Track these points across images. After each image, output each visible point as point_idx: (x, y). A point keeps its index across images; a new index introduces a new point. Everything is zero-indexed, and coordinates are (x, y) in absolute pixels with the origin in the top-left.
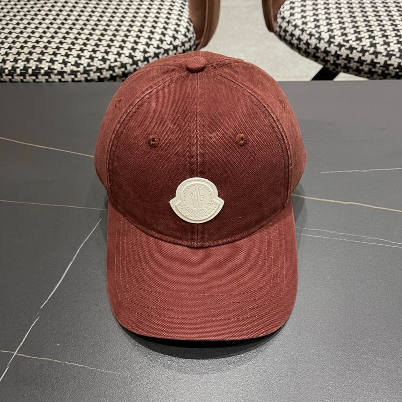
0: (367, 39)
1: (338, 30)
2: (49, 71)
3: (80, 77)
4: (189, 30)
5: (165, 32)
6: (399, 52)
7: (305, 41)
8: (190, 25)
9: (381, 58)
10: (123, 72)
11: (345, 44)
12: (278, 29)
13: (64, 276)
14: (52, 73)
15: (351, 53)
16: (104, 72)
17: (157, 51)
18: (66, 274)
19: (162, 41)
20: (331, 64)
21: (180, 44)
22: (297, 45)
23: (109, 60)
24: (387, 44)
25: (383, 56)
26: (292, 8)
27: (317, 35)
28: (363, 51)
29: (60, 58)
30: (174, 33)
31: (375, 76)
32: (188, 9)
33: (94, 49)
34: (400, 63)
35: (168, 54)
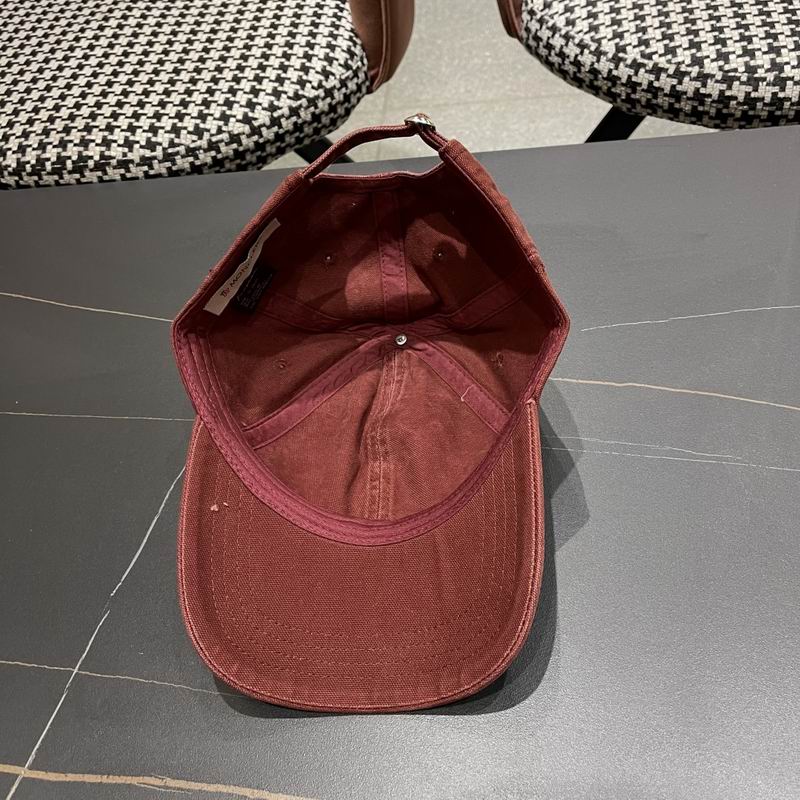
0: (685, 49)
1: (632, 34)
2: (103, 161)
3: (159, 168)
4: (352, 55)
5: (308, 64)
6: (746, 71)
7: (572, 59)
8: (355, 44)
9: (713, 87)
10: (235, 151)
11: (646, 61)
12: (524, 34)
14: (109, 164)
15: (658, 79)
16: (201, 155)
17: (295, 104)
18: (149, 537)
19: (302, 83)
20: (623, 100)
21: (338, 86)
22: (560, 65)
23: (208, 131)
24: (723, 57)
25: (717, 81)
27: (593, 47)
28: (679, 75)
29: (119, 136)
30: (325, 63)
31: (706, 119)
32: (350, 10)
33: (179, 111)
34: (750, 93)
35: (316, 107)
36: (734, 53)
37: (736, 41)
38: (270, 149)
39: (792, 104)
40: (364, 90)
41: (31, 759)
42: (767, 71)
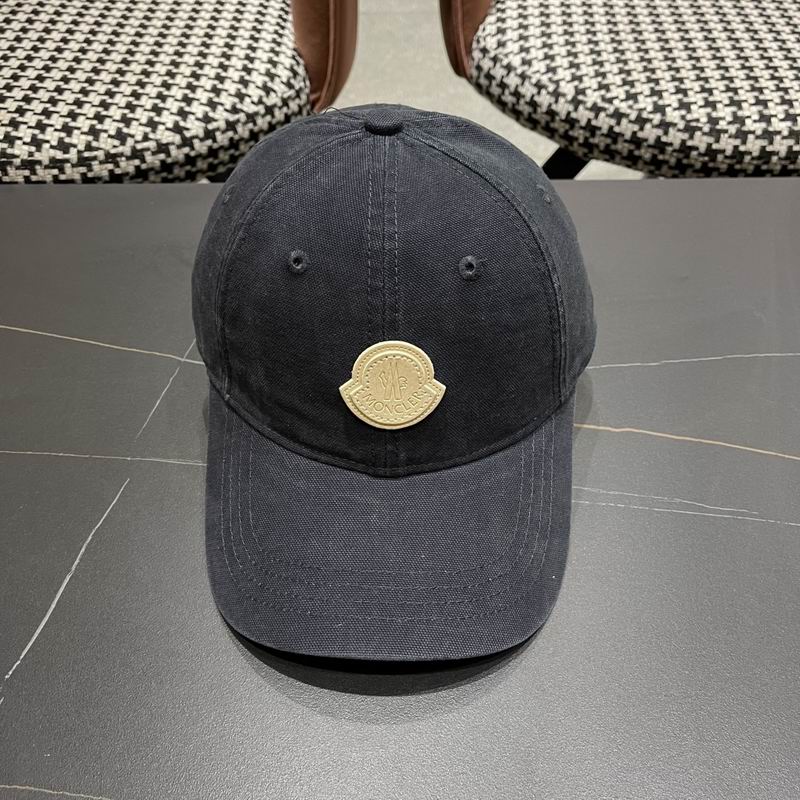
0: (647, 96)
1: (591, 78)
3: (71, 172)
4: (295, 74)
5: (247, 78)
6: (708, 122)
7: (528, 99)
8: (298, 63)
9: (675, 136)
10: (163, 162)
11: (606, 105)
12: (474, 73)
13: (53, 606)
14: (11, 163)
15: (618, 123)
16: (123, 163)
17: (232, 118)
18: (58, 601)
19: (241, 96)
20: (580, 145)
21: (280, 104)
22: (514, 105)
23: (132, 136)
24: (685, 106)
25: (679, 130)
26: (501, 31)
27: (551, 88)
28: (641, 121)
29: (25, 133)
30: (267, 79)
31: (665, 169)
32: (292, 30)
33: (99, 112)
34: (711, 144)
35: (255, 124)
36: (695, 103)
37: (697, 92)
38: (201, 165)
39: (753, 159)
40: (305, 113)
42: (730, 123)
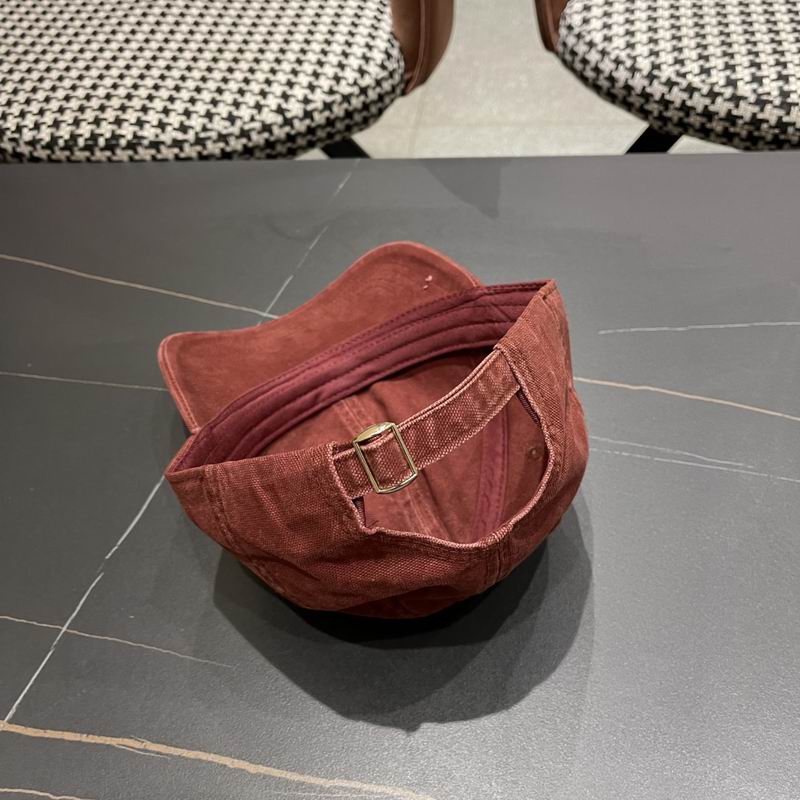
0: (720, 70)
1: (668, 53)
2: (135, 141)
3: (190, 151)
4: (389, 56)
5: (344, 62)
6: (779, 96)
7: (607, 74)
8: (393, 46)
9: (745, 110)
10: (267, 141)
11: (679, 80)
12: (560, 48)
15: (691, 97)
16: (232, 141)
17: (329, 99)
19: (337, 79)
20: (656, 118)
21: (373, 84)
22: (594, 80)
23: (240, 118)
24: (757, 80)
25: (750, 104)
26: (587, 8)
27: (629, 63)
28: (713, 95)
29: (153, 117)
30: (362, 62)
31: (736, 141)
32: (391, 14)
33: (215, 98)
34: (781, 117)
35: (350, 104)
36: (768, 77)
37: (771, 66)
38: (301, 141)
40: (398, 91)
41: (11, 713)
